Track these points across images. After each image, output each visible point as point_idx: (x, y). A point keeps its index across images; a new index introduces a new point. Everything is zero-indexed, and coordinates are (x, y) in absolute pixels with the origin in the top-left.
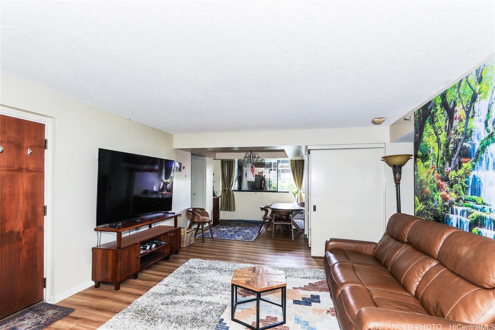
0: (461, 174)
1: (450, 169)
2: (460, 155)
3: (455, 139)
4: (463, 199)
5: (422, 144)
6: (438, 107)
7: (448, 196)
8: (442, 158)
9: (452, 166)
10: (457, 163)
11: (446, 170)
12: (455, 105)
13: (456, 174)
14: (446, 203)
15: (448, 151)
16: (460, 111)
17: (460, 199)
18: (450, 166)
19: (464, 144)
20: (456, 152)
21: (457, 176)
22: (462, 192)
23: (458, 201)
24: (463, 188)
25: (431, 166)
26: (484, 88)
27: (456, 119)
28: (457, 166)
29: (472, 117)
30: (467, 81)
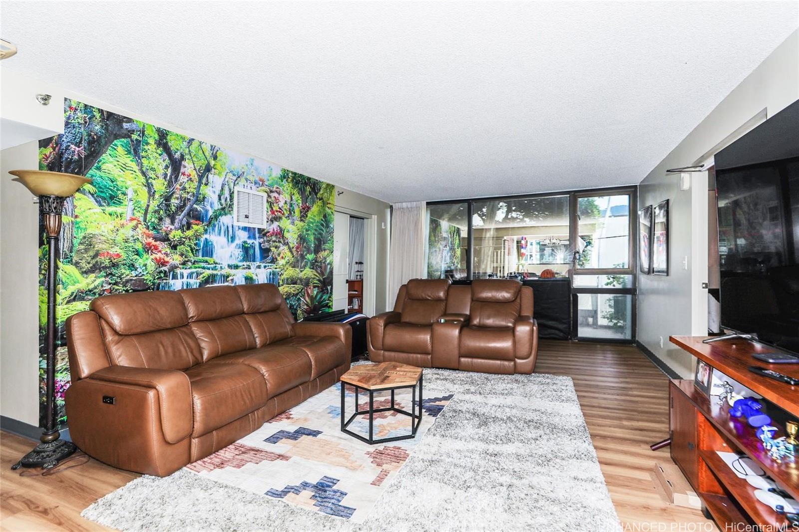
0: (190, 235)
1: (173, 227)
2: (188, 214)
3: (182, 196)
4: (193, 261)
5: (96, 172)
6: (151, 141)
7: (167, 259)
8: (157, 212)
10: (184, 222)
11: (164, 228)
12: (182, 157)
13: (182, 235)
14: (163, 269)
15: (168, 206)
16: (188, 167)
17: (187, 261)
18: (172, 223)
19: (195, 206)
20: (182, 211)
21: (184, 236)
22: (191, 254)
23: (184, 263)
24: (192, 250)
25: (129, 215)
26: (218, 166)
27: (184, 174)
28: (183, 226)
29: (206, 184)
30: (200, 145)
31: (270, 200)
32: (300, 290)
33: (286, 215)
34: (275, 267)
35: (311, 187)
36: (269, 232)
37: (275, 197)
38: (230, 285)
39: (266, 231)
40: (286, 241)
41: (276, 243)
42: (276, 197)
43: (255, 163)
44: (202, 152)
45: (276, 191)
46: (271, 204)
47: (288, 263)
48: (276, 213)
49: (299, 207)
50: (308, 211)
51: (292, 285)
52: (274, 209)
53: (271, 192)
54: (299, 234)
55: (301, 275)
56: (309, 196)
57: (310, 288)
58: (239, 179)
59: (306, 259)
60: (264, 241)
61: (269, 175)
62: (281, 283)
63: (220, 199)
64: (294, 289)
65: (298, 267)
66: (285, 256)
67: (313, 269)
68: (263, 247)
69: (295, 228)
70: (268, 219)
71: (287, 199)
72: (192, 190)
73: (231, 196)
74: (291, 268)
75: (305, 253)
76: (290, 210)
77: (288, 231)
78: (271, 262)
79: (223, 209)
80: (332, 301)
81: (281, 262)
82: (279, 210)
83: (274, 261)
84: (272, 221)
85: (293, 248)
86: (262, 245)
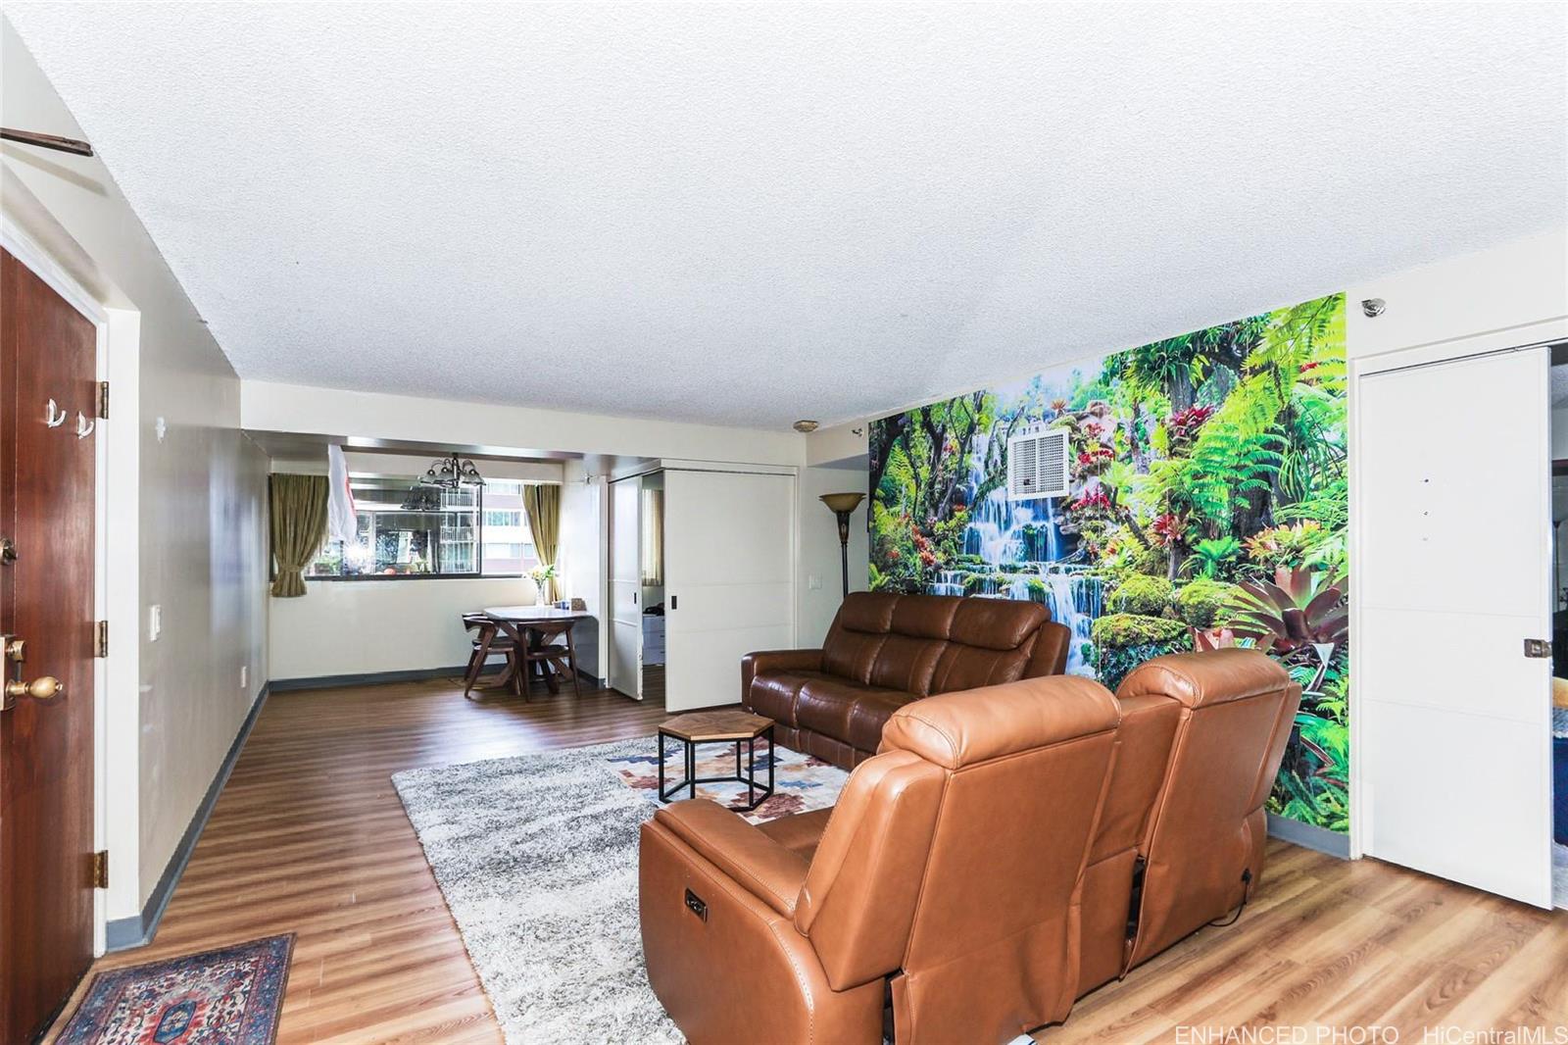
0: (953, 526)
1: (936, 519)
2: (951, 499)
3: (944, 477)
4: (956, 560)
5: (883, 478)
6: (917, 426)
7: (932, 558)
8: (923, 503)
9: (940, 515)
10: (947, 511)
11: (929, 521)
12: (944, 429)
13: (944, 526)
14: (929, 569)
15: (932, 494)
16: (951, 440)
17: (950, 560)
18: (936, 514)
19: (958, 486)
20: (945, 496)
21: (947, 528)
22: (954, 551)
23: (947, 563)
24: (955, 544)
25: (902, 514)
26: (984, 420)
27: (945, 450)
28: (946, 515)
29: (969, 452)
30: (962, 403)
31: (1076, 436)
32: (1174, 633)
33: (1122, 454)
34: (1093, 571)
35: (1209, 355)
36: (1076, 501)
37: (1090, 426)
38: (1004, 597)
39: (1069, 500)
40: (1123, 514)
41: (1094, 522)
42: (1093, 425)
43: (1044, 382)
44: (963, 410)
45: (1093, 413)
46: (1080, 446)
47: (1131, 563)
48: (1093, 459)
49: (1163, 424)
50: (1199, 423)
51: (1144, 617)
52: (1089, 451)
53: (1080, 418)
54: (1167, 489)
55: (1181, 595)
56: (1200, 383)
57: (1218, 635)
58: (1016, 423)
59: (1195, 553)
60: (1066, 520)
61: (1074, 387)
62: (1110, 606)
63: (987, 466)
64: (1150, 626)
65: (1165, 573)
66: (1122, 549)
67: (1230, 579)
68: (1063, 533)
69: (1150, 479)
70: (1074, 476)
71: (1122, 420)
72: (954, 466)
73: (1002, 456)
74: (1140, 576)
75: (1190, 539)
76: (1133, 439)
77: (1130, 490)
78: (1083, 562)
79: (992, 480)
80: (1345, 698)
81: (1109, 561)
82: (1100, 449)
83: (1089, 558)
84: (1083, 477)
85: (1146, 527)
86: (1061, 528)
